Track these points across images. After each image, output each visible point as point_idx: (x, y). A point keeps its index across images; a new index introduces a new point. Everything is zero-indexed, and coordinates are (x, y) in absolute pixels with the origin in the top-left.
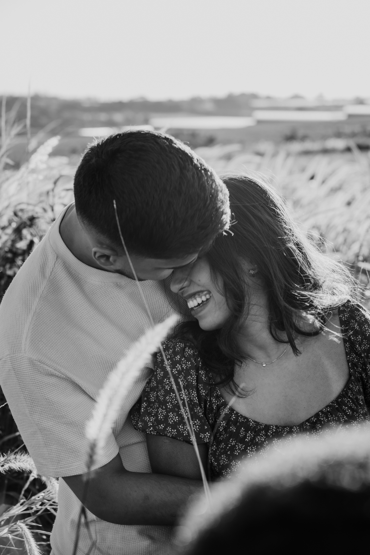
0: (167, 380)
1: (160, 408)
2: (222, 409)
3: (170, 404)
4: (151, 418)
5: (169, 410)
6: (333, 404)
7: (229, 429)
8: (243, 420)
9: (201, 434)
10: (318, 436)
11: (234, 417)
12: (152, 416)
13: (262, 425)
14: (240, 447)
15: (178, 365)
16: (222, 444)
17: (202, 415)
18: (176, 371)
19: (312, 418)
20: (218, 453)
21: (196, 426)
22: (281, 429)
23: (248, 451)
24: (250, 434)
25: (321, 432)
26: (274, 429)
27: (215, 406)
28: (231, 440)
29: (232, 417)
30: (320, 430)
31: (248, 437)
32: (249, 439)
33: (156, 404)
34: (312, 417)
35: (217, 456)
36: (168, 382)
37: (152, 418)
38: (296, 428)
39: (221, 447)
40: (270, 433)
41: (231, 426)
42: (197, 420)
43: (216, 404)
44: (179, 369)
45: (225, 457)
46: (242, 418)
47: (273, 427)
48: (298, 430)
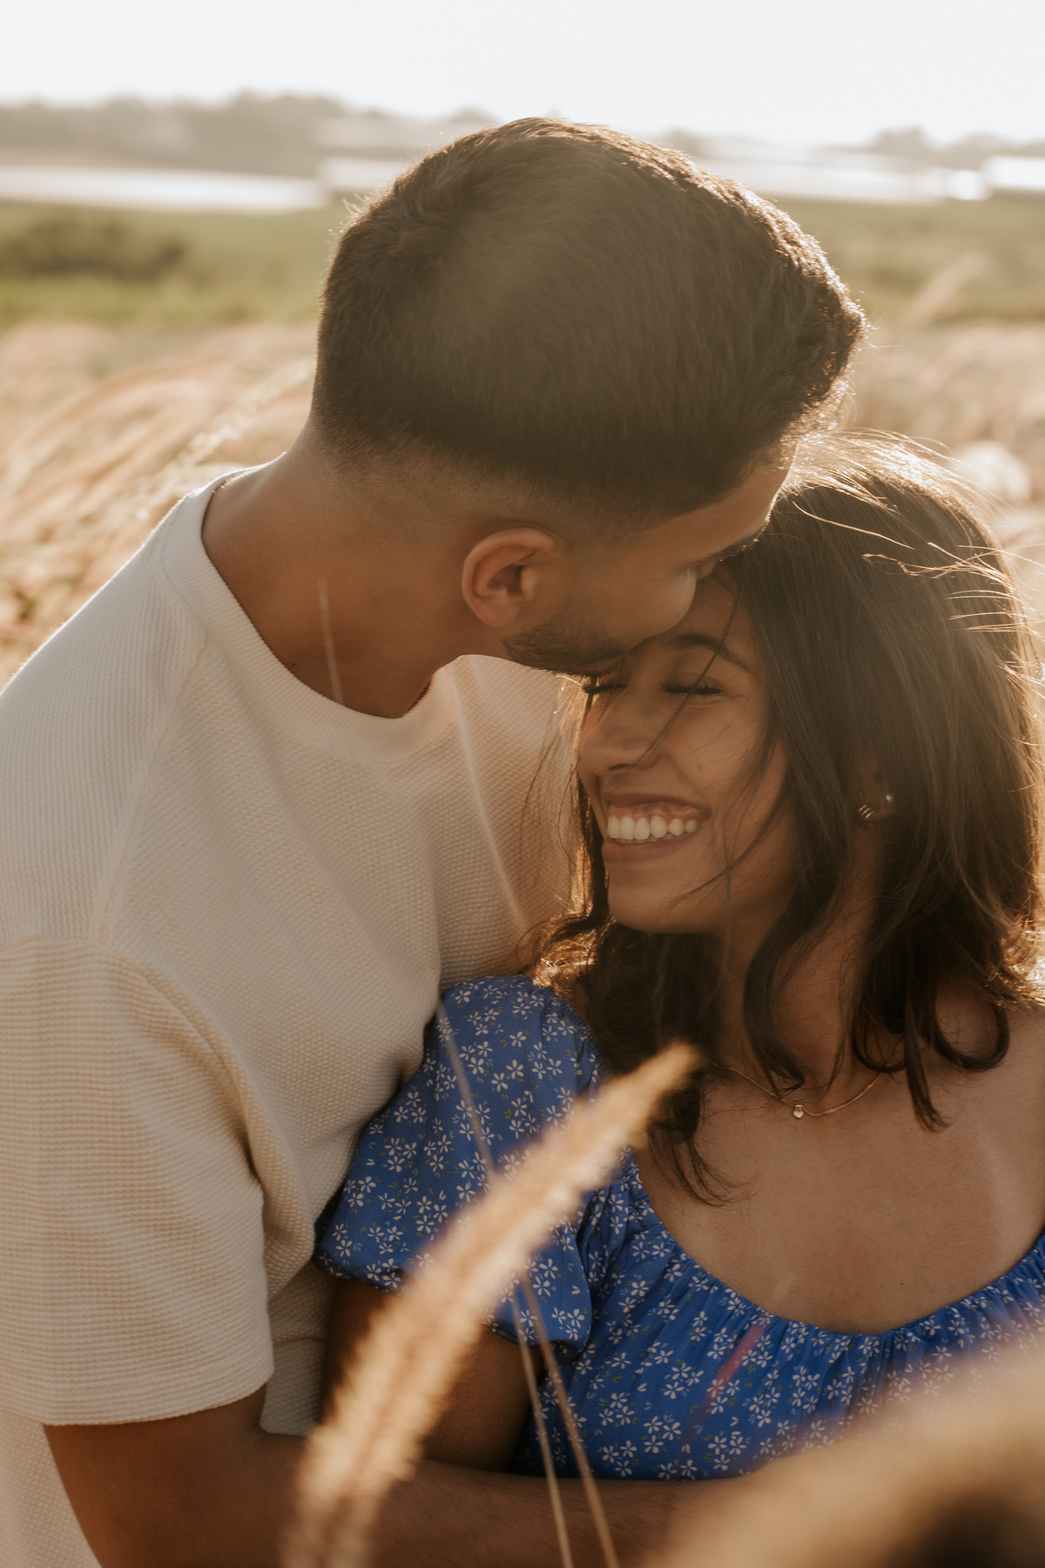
1: (424, 1199)
2: (641, 1240)
4: (389, 1230)
6: (996, 1290)
7: (654, 1310)
8: (706, 1288)
9: (556, 1310)
10: (937, 1387)
11: (676, 1272)
12: (393, 1223)
13: (764, 1316)
14: (685, 1375)
15: (515, 1063)
16: (620, 1357)
17: (570, 1244)
18: (505, 1081)
19: (927, 1323)
20: (598, 1384)
21: (543, 1281)
22: (823, 1339)
23: (711, 1391)
24: (724, 1338)
25: (951, 1376)
26: (803, 1336)
27: (621, 1225)
28: (657, 1348)
29: (672, 1272)
30: (947, 1367)
31: (716, 1347)
32: (721, 1353)
33: (408, 1184)
34: (927, 1317)
35: (594, 1395)
37: (394, 1229)
38: (870, 1344)
39: (614, 1365)
40: (789, 1345)
41: (661, 1301)
42: (550, 1262)
43: (625, 1220)
44: (517, 1076)
45: (624, 1401)
46: (703, 1279)
47: (800, 1327)
48: (877, 1351)
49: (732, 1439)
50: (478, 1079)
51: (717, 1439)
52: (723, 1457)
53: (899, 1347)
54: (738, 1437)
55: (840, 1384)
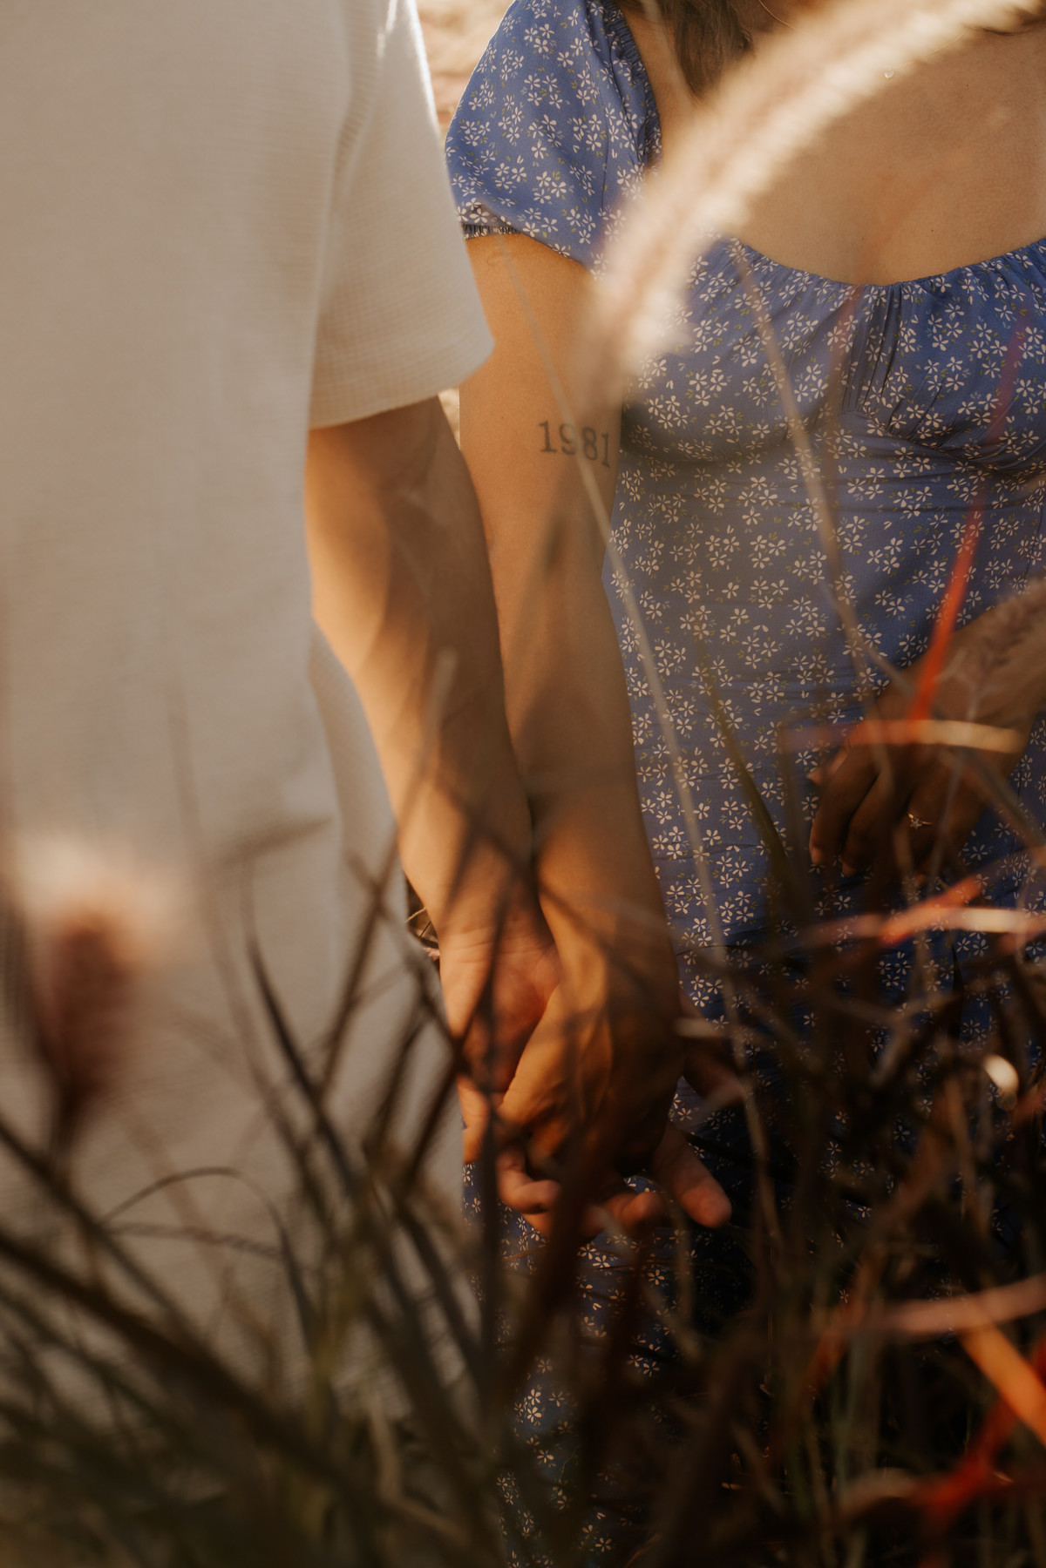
0: (534, 79)
3: (539, 145)
5: (538, 165)
6: (1017, 256)
13: (767, 264)
19: (938, 280)
22: (827, 288)
24: (722, 280)
26: (805, 285)
31: (709, 290)
32: (713, 296)
34: (939, 276)
36: (538, 86)
38: (876, 293)
40: (788, 292)
47: (804, 276)
48: (884, 300)
49: (712, 376)
50: (544, 56)
51: (698, 376)
52: (703, 393)
53: (906, 297)
54: (719, 374)
55: (840, 332)
